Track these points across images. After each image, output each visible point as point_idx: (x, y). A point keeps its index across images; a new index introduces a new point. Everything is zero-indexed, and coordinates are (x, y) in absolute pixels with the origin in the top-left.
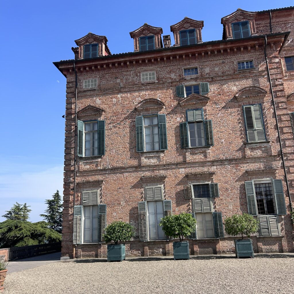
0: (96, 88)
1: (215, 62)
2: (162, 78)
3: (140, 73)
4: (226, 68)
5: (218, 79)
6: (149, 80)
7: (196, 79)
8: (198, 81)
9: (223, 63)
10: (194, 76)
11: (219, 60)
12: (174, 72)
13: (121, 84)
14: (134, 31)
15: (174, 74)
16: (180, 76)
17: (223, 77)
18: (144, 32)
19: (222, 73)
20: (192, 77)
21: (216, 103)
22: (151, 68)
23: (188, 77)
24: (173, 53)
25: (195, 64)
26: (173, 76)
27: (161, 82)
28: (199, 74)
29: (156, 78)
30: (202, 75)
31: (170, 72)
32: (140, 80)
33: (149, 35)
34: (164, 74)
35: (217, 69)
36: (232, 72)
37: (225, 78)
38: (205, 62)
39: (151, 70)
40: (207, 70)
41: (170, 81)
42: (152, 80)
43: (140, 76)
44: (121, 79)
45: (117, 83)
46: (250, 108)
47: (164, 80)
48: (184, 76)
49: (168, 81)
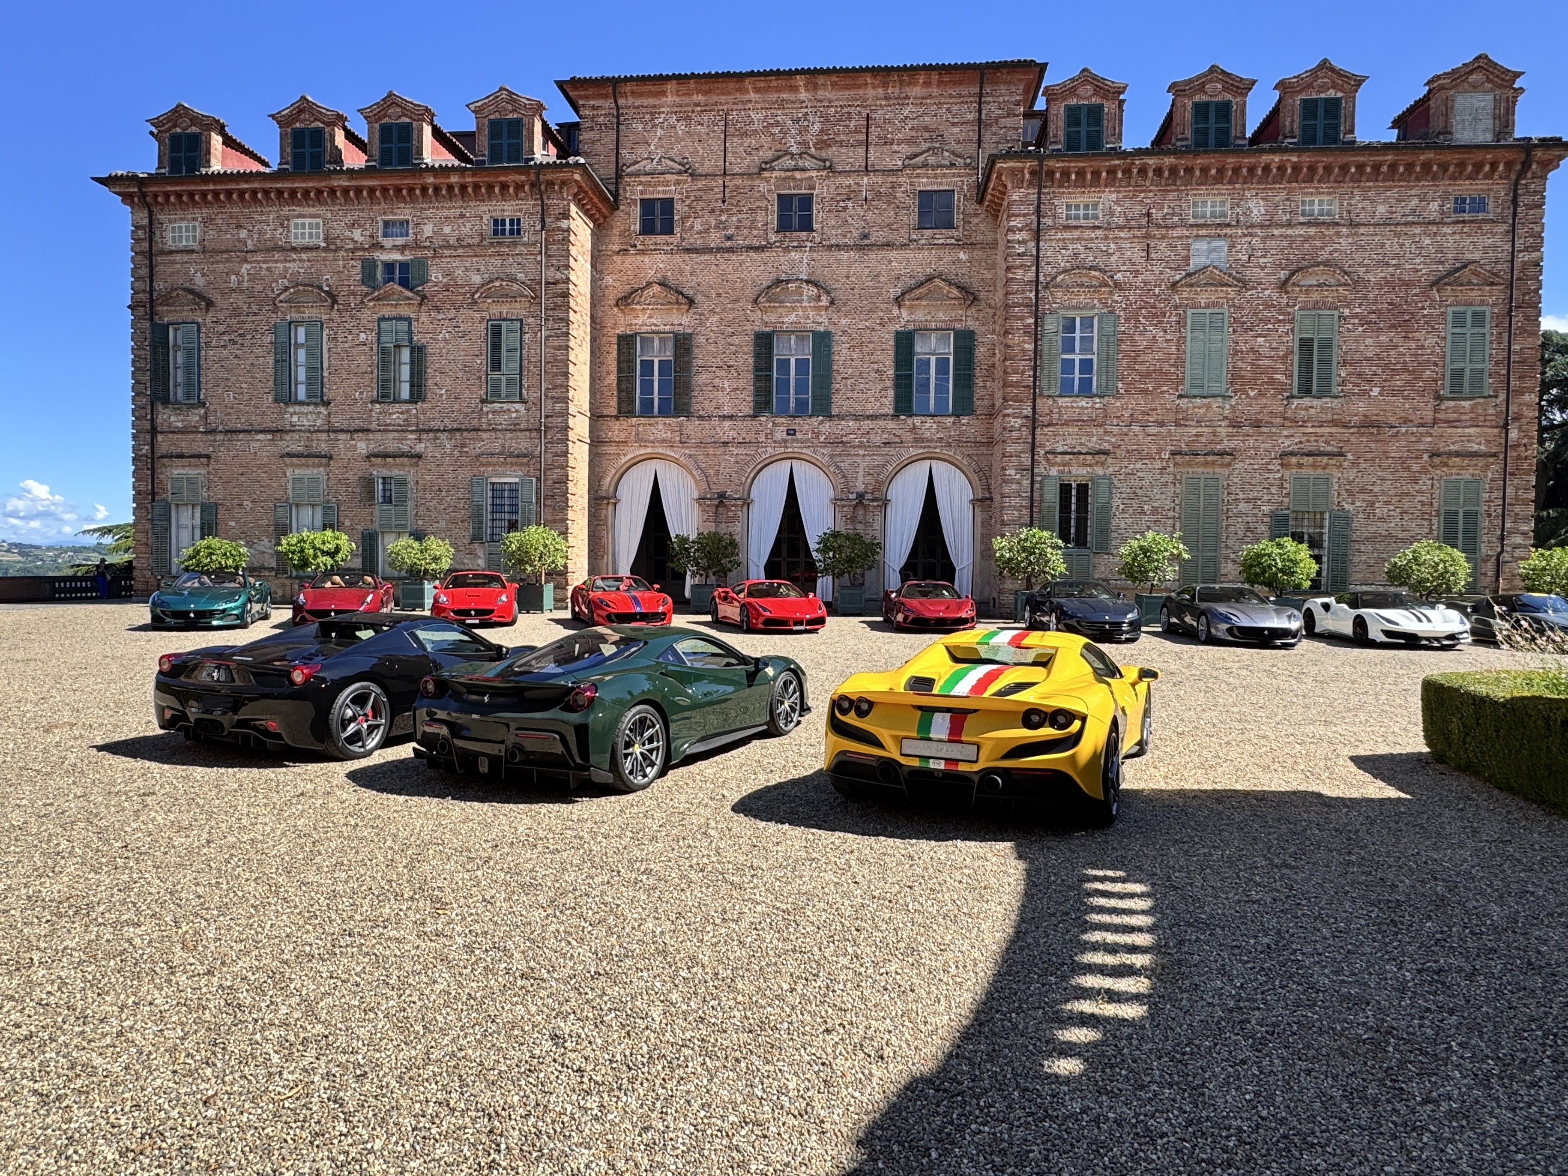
0: (196, 246)
1: (446, 213)
2: (334, 239)
3: (288, 220)
4: (466, 230)
5: (447, 252)
6: (307, 240)
7: (402, 248)
8: (407, 253)
9: (462, 216)
10: (400, 241)
11: (452, 208)
12: (360, 226)
13: (249, 242)
14: (279, 113)
15: (360, 231)
16: (372, 237)
17: (456, 249)
18: (302, 117)
19: (458, 240)
20: (397, 243)
21: (438, 309)
22: (312, 210)
23: (388, 243)
24: (354, 183)
25: (403, 213)
26: (357, 235)
27: (332, 247)
28: (411, 237)
29: (322, 236)
30: (416, 241)
31: (352, 226)
32: (288, 237)
33: (313, 125)
34: (339, 229)
35: (447, 230)
36: (476, 240)
37: (460, 251)
38: (425, 209)
39: (312, 216)
40: (428, 230)
41: (351, 246)
42: (314, 241)
43: (288, 227)
44: (249, 231)
45: (240, 240)
46: (500, 326)
47: (338, 242)
48: (380, 239)
49: (347, 247)
